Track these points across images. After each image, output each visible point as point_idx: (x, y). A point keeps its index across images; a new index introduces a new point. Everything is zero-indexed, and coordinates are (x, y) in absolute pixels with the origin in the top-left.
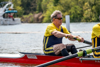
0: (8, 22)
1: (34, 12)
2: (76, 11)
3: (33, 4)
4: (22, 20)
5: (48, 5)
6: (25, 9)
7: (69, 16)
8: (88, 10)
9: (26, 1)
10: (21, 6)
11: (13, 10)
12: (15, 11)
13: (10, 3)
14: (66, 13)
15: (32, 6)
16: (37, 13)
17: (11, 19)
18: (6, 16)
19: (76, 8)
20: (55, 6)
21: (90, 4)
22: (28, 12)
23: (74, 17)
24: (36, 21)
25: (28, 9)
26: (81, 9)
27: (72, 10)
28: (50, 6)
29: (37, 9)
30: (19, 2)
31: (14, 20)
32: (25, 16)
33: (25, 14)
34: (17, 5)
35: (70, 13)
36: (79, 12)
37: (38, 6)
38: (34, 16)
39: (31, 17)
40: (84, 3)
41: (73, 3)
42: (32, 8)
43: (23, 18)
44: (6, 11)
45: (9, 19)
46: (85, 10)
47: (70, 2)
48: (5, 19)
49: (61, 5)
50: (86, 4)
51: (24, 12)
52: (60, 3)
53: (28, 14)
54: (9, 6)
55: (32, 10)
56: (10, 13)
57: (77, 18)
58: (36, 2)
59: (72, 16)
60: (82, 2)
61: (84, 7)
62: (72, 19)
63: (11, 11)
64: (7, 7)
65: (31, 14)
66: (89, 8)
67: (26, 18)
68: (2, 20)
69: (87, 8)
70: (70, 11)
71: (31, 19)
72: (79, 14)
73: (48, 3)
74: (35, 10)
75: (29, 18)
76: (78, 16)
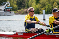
0: (7, 14)
1: (24, 8)
2: (49, 8)
3: (23, 3)
4: (17, 13)
5: (32, 4)
6: (19, 6)
7: (45, 10)
8: (56, 7)
9: (19, 2)
10: (16, 4)
11: (10, 7)
12: (11, 7)
13: (8, 3)
14: (43, 9)
15: (23, 4)
16: (26, 9)
17: (9, 12)
18: (6, 10)
19: (49, 6)
20: (37, 4)
21: (57, 3)
22: (20, 8)
23: (47, 11)
24: (25, 13)
25: (21, 6)
26: (52, 6)
27: (47, 7)
28: (34, 4)
29: (26, 6)
30: (15, 2)
31: (10, 13)
32: (19, 10)
33: (19, 9)
34: (14, 4)
35: (46, 8)
36: (50, 8)
37: (26, 5)
38: (24, 10)
39: (22, 11)
40: (54, 3)
41: (47, 3)
42: (23, 5)
43: (18, 12)
44: (6, 8)
45: (7, 12)
46: (54, 7)
47: (46, 2)
48: (6, 12)
49: (40, 4)
50: (55, 3)
51: (18, 8)
52: (39, 3)
53: (20, 9)
54: (8, 4)
55: (23, 7)
56: (8, 9)
57: (50, 11)
58: (26, 2)
59: (47, 10)
60: (52, 2)
61: (53, 5)
62: (47, 12)
63: (9, 7)
64: (6, 5)
65: (22, 9)
66: (57, 6)
67: (20, 11)
68: (3, 13)
69: (56, 5)
70: (45, 7)
71: (22, 12)
72: (51, 9)
73: (32, 3)
74: (24, 7)
75: (21, 11)
76: (50, 10)
